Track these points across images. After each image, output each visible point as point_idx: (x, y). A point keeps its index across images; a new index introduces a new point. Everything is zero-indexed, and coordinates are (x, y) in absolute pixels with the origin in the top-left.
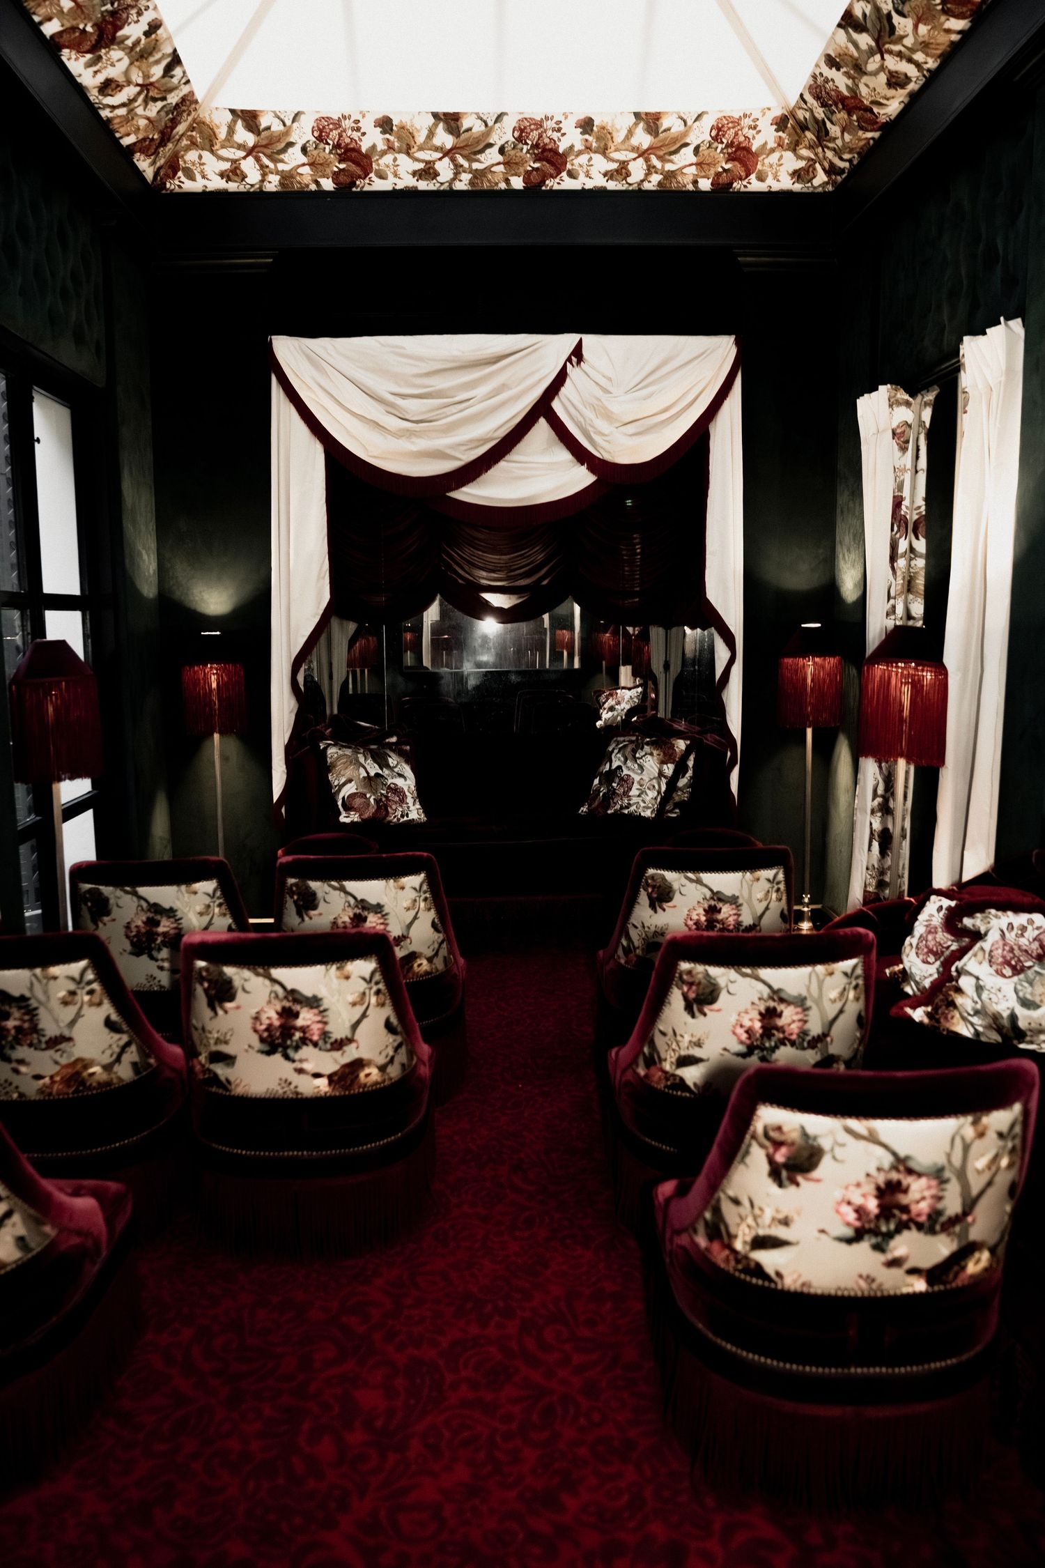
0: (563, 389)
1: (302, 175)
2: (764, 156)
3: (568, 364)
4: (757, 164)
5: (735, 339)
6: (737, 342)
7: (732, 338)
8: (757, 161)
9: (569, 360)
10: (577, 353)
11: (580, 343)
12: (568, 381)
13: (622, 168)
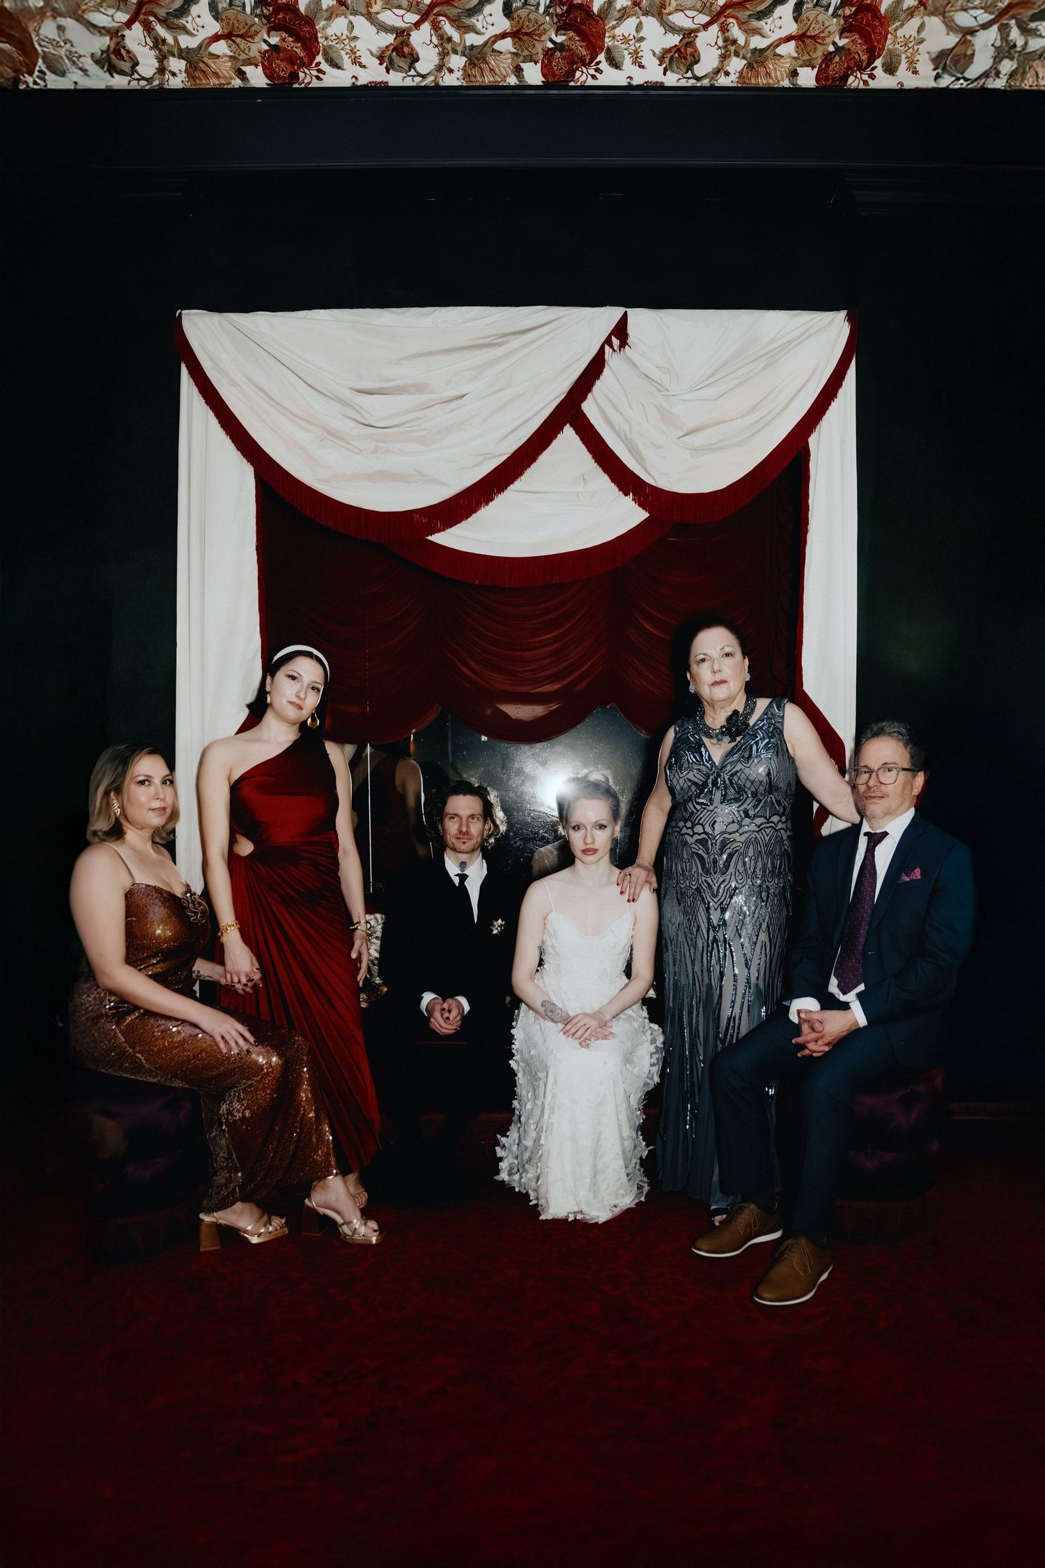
0: (598, 383)
1: (218, 57)
2: (898, 24)
3: (607, 347)
4: (886, 39)
5: (848, 315)
6: (850, 318)
7: (843, 314)
8: (888, 32)
9: (608, 341)
10: (620, 331)
11: (624, 318)
12: (606, 370)
13: (687, 45)
